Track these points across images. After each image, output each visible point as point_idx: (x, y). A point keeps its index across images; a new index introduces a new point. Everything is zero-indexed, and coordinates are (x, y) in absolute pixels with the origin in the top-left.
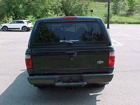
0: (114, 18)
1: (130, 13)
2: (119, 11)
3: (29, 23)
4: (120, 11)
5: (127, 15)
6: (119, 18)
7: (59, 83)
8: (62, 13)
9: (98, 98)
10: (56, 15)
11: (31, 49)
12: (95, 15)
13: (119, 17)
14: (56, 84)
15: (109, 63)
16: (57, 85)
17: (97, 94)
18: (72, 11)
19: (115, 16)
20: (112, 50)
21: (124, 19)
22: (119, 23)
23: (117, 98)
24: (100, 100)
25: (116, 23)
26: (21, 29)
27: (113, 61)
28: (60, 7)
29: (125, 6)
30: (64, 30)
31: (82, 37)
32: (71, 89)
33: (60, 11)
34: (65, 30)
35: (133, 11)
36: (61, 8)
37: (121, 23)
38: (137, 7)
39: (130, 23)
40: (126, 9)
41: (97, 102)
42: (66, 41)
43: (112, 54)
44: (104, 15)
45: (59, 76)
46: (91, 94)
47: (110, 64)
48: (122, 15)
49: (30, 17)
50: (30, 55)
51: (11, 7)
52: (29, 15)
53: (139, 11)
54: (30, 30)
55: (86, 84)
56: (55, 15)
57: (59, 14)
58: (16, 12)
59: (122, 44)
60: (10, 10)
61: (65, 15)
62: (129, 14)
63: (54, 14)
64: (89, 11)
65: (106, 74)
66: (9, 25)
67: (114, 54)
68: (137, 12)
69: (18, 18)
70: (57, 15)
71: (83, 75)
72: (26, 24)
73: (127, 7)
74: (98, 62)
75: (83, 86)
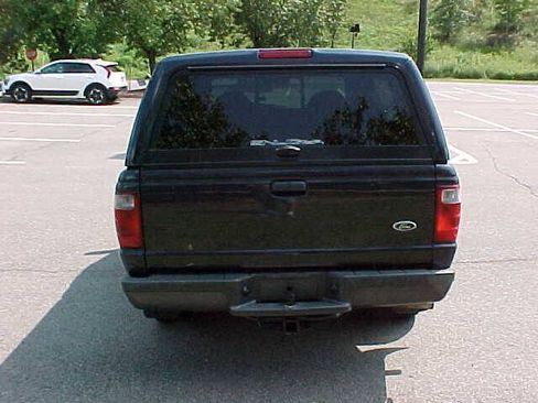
0: (438, 57)
1: (502, 37)
2: (458, 30)
3: (112, 73)
4: (465, 31)
5: (490, 46)
6: (459, 58)
7: (245, 305)
8: (239, 36)
9: (390, 362)
10: (217, 42)
11: (137, 172)
12: (368, 44)
13: (461, 53)
14: (233, 308)
15: (439, 228)
16: (239, 312)
17: (387, 346)
18: (277, 27)
19: (444, 47)
20: (449, 180)
21: (479, 61)
22: (461, 76)
23: (463, 363)
24: (399, 372)
25: (446, 76)
26: (81, 95)
27: (454, 222)
28: (231, 11)
29: (484, 10)
30: (258, 99)
31: (323, 131)
32: (291, 328)
33: (232, 28)
34: (264, 99)
35: (513, 29)
36: (238, 16)
37: (468, 77)
38: (528, 14)
39: (500, 77)
40: (487, 24)
41: (387, 377)
42: (275, 143)
43: (448, 193)
44: (401, 46)
45: (247, 277)
46: (363, 348)
47: (442, 232)
48: (470, 47)
49: (116, 50)
50: (135, 195)
51: (44, 10)
52: (112, 39)
53: (536, 31)
54: (115, 98)
55: (350, 309)
56: (210, 41)
57: (228, 38)
58: (62, 27)
59: (474, 156)
60: (41, 21)
61: (251, 43)
62: (496, 43)
63: (209, 38)
64: (344, 26)
65: (427, 273)
66: (36, 80)
67: (456, 197)
68: (528, 35)
69: (71, 51)
70: (222, 43)
71: (339, 274)
72: (100, 77)
73: (492, 16)
74: (398, 226)
75: (338, 315)
